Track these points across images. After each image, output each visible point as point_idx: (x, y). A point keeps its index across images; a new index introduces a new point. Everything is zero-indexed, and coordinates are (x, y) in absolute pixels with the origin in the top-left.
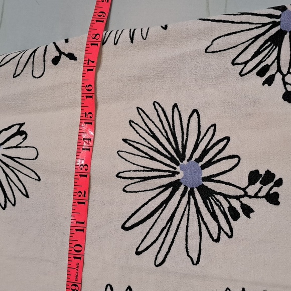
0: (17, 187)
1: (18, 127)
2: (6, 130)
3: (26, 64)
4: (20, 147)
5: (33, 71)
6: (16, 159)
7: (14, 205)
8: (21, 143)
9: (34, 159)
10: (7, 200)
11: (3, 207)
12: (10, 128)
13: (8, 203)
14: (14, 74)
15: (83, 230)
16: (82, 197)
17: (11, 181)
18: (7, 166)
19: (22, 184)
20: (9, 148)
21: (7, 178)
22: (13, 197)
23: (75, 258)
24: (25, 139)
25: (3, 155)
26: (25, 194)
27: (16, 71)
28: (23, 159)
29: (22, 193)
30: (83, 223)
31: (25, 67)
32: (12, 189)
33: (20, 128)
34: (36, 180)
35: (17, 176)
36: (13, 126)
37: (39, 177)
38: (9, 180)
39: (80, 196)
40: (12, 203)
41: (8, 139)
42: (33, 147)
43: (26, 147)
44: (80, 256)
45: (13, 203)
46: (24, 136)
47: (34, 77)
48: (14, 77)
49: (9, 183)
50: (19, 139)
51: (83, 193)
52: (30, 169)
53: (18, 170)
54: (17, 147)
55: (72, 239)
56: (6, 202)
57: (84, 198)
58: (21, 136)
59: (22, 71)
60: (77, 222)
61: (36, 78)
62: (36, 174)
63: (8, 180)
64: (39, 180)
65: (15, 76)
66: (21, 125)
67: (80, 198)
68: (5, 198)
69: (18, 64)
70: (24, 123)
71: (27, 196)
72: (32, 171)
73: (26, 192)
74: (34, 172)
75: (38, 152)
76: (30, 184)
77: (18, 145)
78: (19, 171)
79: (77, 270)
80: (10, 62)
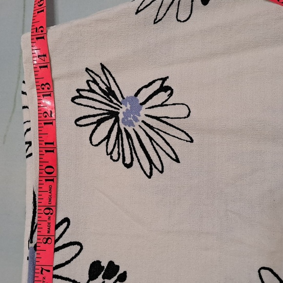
0: (165, 151)
1: (160, 82)
2: (146, 87)
3: (170, 6)
4: (167, 105)
5: (177, 13)
6: (163, 119)
7: (162, 172)
8: (166, 100)
9: (185, 118)
10: (153, 167)
11: (149, 175)
12: (150, 84)
13: (154, 170)
14: (155, 19)
15: (53, 151)
16: (48, 118)
17: (157, 144)
18: (151, 128)
19: (171, 147)
20: (153, 107)
21: (151, 142)
22: (160, 163)
23: (46, 180)
24: (171, 95)
25: (146, 115)
26: (175, 158)
27: (157, 15)
28: (172, 118)
29: (171, 158)
30: (53, 143)
31: (168, 10)
32: (158, 154)
33: (163, 83)
34: (187, 141)
35: (164, 139)
36: (154, 82)
37: (191, 138)
38: (155, 144)
39: (46, 116)
40: (158, 170)
41: (150, 97)
42: (183, 104)
43: (174, 104)
44: (52, 178)
45: (161, 170)
46: (169, 92)
47: (178, 21)
48: (155, 23)
49: (154, 148)
50: (163, 96)
51: (49, 113)
52: (180, 130)
53: (164, 132)
54: (162, 105)
55: (42, 160)
56: (151, 169)
57: (51, 118)
58: (166, 92)
59: (165, 15)
60: (46, 143)
61: (181, 21)
62: (187, 135)
63: (152, 144)
64: (192, 141)
65: (156, 21)
66: (164, 80)
67: (46, 119)
68: (150, 164)
69: (160, 7)
70: (168, 77)
71: (177, 160)
72: (183, 131)
73: (176, 156)
74: (185, 132)
75: (189, 109)
76: (180, 147)
77: (163, 102)
78: (166, 133)
79: (50, 193)
80: (151, 5)
